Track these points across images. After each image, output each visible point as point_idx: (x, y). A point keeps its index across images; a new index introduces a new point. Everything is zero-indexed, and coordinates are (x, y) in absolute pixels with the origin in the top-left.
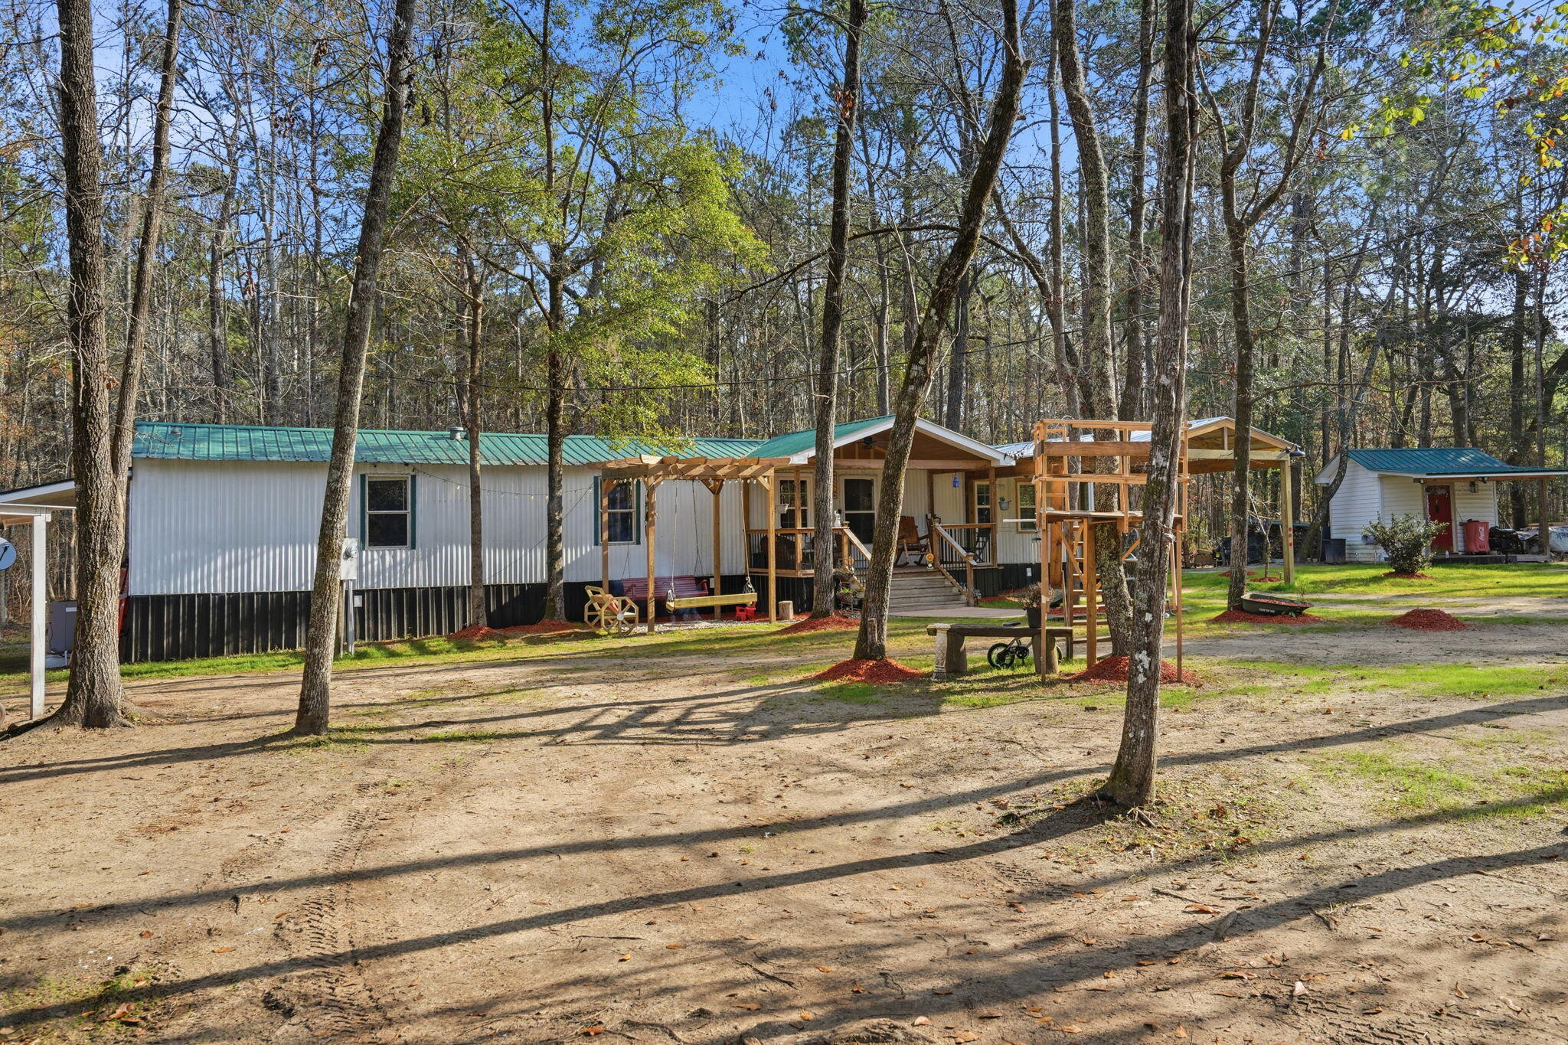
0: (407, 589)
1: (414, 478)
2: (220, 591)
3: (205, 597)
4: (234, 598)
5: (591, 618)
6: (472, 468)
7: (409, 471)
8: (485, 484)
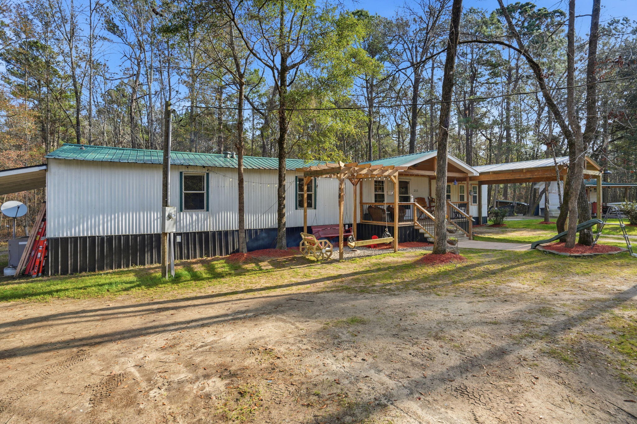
0: (204, 232)
1: (208, 174)
2: (102, 234)
3: (93, 238)
4: (110, 238)
5: (303, 249)
6: (239, 169)
7: (205, 171)
8: (245, 178)
